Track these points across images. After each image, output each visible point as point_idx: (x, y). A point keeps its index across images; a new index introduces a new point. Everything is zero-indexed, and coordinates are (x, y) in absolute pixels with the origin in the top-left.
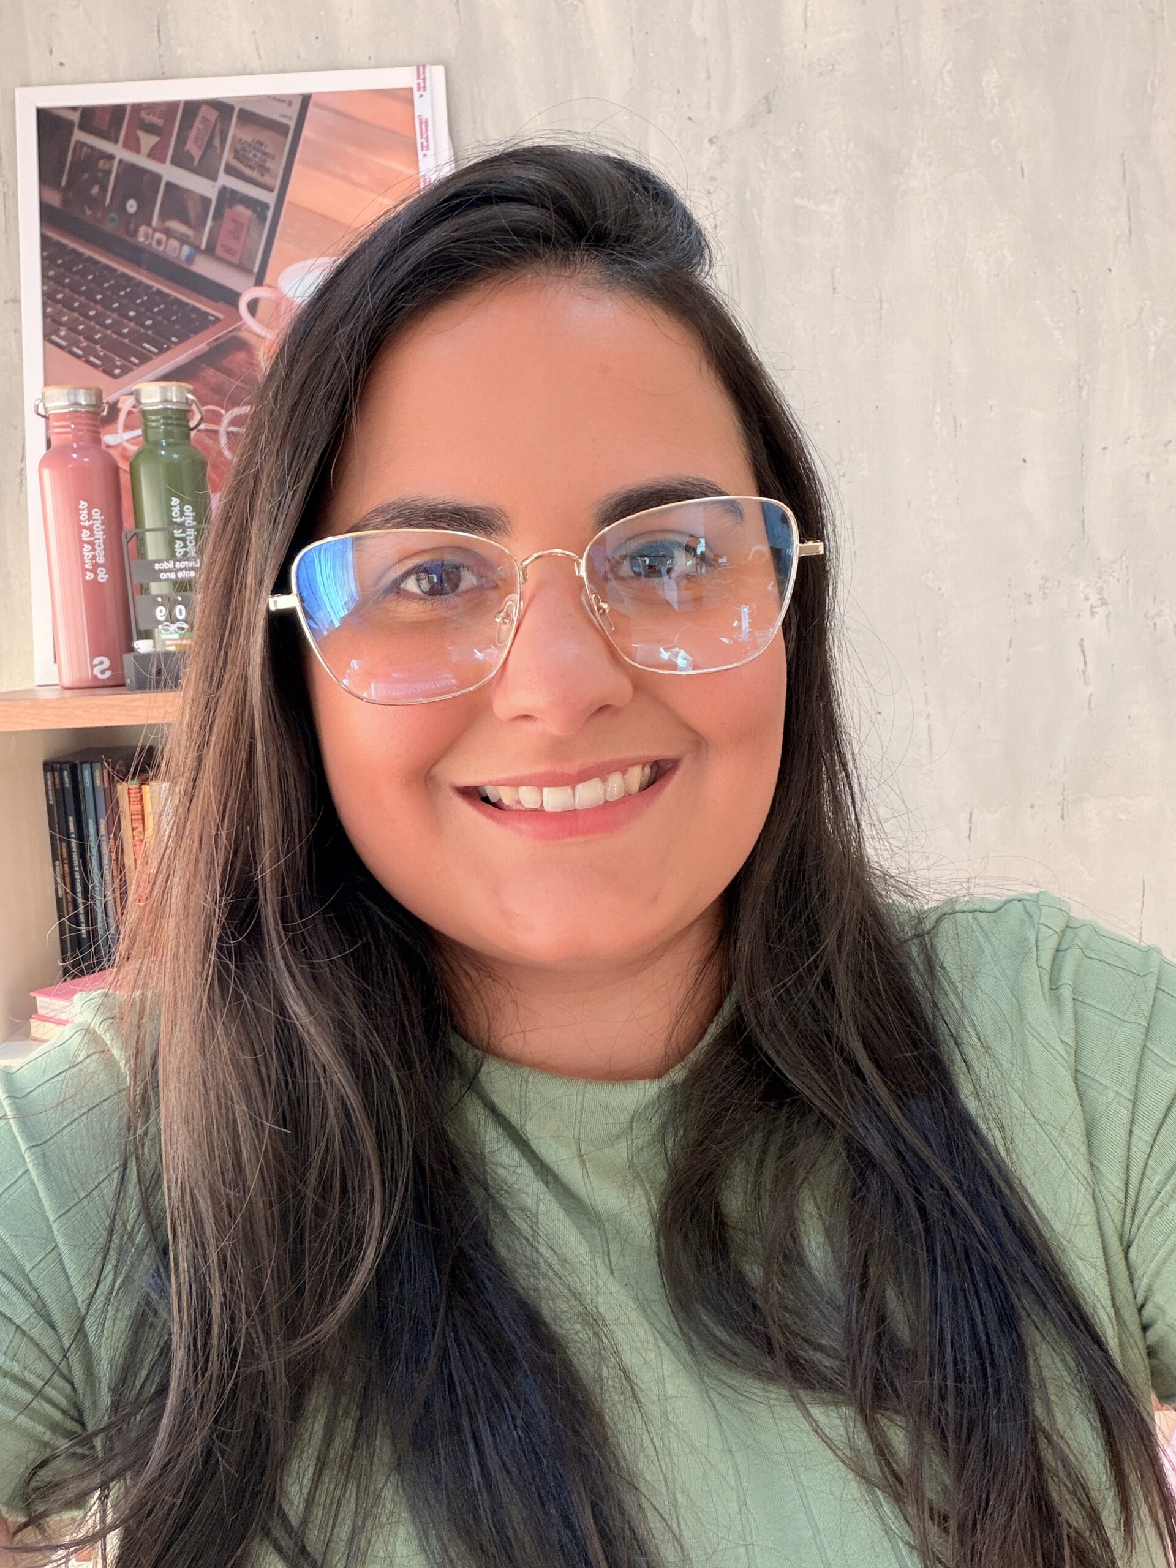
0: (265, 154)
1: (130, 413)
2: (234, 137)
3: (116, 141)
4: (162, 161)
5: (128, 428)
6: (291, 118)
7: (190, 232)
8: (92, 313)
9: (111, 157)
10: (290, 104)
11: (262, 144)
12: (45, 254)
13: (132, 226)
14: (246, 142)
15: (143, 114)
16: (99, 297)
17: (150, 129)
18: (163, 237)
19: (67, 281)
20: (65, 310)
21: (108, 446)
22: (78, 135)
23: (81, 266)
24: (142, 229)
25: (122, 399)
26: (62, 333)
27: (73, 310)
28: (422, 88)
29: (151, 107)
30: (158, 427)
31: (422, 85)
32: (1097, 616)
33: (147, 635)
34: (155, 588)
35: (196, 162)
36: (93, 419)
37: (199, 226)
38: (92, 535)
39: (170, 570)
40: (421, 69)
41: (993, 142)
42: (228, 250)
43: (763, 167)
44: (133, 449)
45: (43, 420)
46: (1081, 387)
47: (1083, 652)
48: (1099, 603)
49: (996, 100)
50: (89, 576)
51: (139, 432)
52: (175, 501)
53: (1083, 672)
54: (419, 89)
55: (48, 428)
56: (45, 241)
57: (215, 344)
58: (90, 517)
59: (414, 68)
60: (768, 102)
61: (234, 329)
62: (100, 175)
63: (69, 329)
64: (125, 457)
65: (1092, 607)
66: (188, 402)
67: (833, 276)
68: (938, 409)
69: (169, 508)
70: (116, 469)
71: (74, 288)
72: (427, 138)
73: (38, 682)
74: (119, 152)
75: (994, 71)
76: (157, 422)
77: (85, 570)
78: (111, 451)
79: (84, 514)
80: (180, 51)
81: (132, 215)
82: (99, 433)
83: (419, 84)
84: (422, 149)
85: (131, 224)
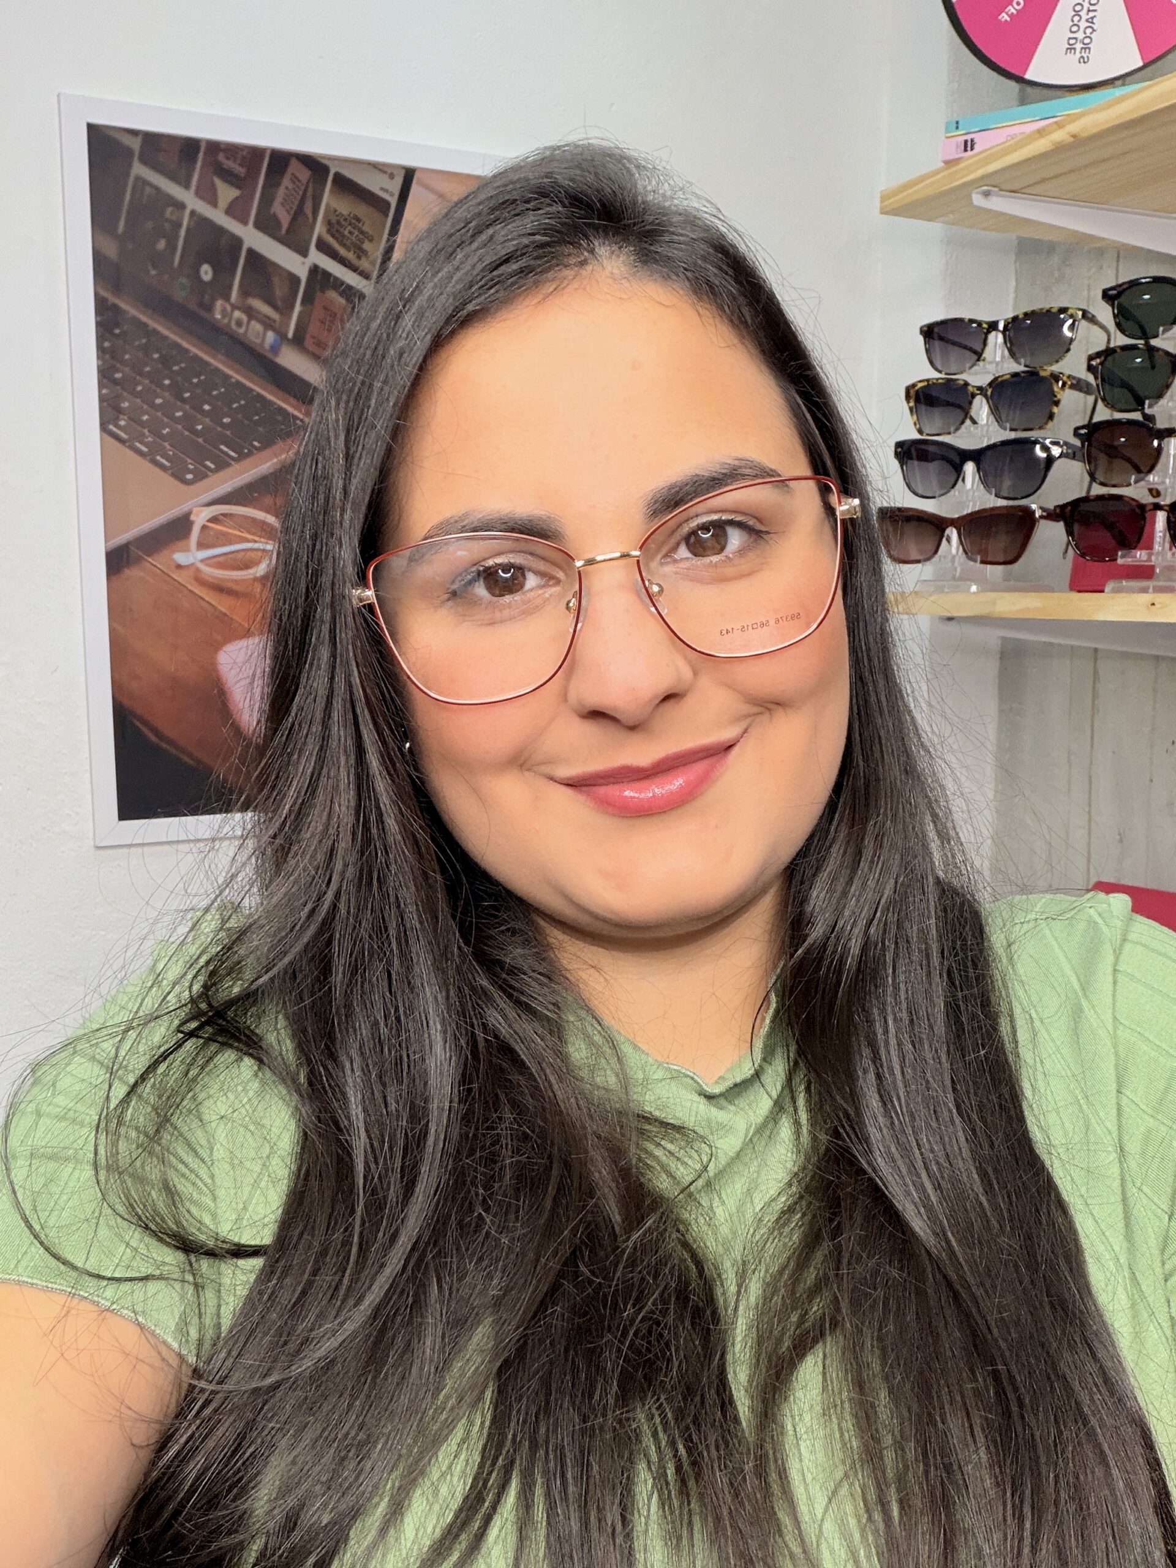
0: (362, 232)
1: (204, 527)
2: (328, 205)
3: (187, 187)
4: (244, 221)
5: (201, 545)
6: (392, 195)
7: (275, 316)
8: (159, 401)
9: (181, 206)
10: (392, 176)
11: (359, 220)
12: (101, 319)
13: (207, 297)
14: (341, 215)
15: (221, 157)
16: (167, 382)
17: (230, 178)
18: (244, 318)
20: (125, 394)
21: (179, 567)
22: (139, 169)
24: (219, 303)
25: (195, 510)
26: (122, 423)
27: (134, 393)
29: (231, 150)
37: (286, 310)
42: (318, 343)
62: (167, 226)
71: (136, 367)
74: (192, 201)
81: (205, 283)
85: (207, 294)
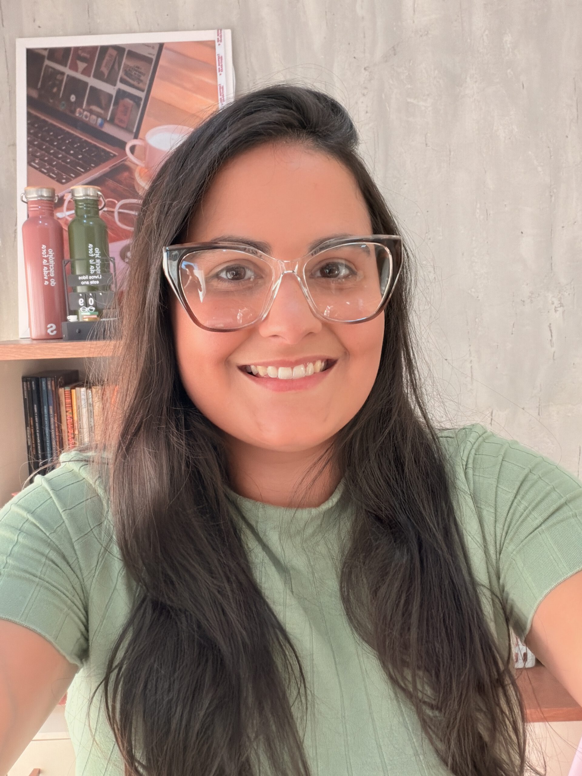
0: (140, 73)
1: (69, 202)
2: (125, 64)
3: (66, 66)
4: (89, 76)
5: (68, 209)
6: (154, 55)
7: (102, 112)
8: (52, 151)
9: (63, 74)
10: (153, 48)
11: (138, 67)
12: (29, 122)
14: (130, 67)
15: (80, 52)
16: (55, 143)
17: (83, 60)
18: (88, 114)
19: (40, 135)
20: (38, 150)
21: (59, 218)
22: (47, 62)
23: (47, 128)
24: (78, 110)
25: (66, 194)
26: (37, 161)
27: (43, 150)
28: (220, 40)
29: (84, 49)
30: (82, 208)
31: (220, 39)
32: (558, 312)
33: (75, 313)
34: (79, 289)
35: (106, 77)
36: (50, 204)
37: (106, 109)
38: (48, 262)
39: (86, 280)
40: (219, 31)
41: (509, 71)
42: (121, 121)
43: (391, 82)
44: (70, 219)
45: (26, 204)
46: (551, 196)
47: (551, 330)
48: (559, 305)
49: (510, 50)
50: (46, 283)
51: (73, 212)
52: (91, 246)
53: (551, 340)
54: (218, 41)
55: (28, 208)
56: (29, 115)
57: (113, 168)
58: (47, 253)
59: (216, 31)
60: (394, 50)
61: (122, 161)
62: (57, 82)
63: (40, 159)
64: (66, 223)
65: (556, 307)
66: (98, 196)
67: (426, 138)
68: (478, 205)
69: (87, 249)
70: (61, 230)
71: (43, 139)
72: (222, 66)
73: (21, 336)
74: (68, 71)
75: (510, 35)
76: (81, 206)
77: (44, 280)
78: (59, 221)
79: (44, 252)
80: (99, 21)
81: (72, 103)
82: (53, 211)
83: (218, 39)
84: (219, 71)
85: (72, 107)
